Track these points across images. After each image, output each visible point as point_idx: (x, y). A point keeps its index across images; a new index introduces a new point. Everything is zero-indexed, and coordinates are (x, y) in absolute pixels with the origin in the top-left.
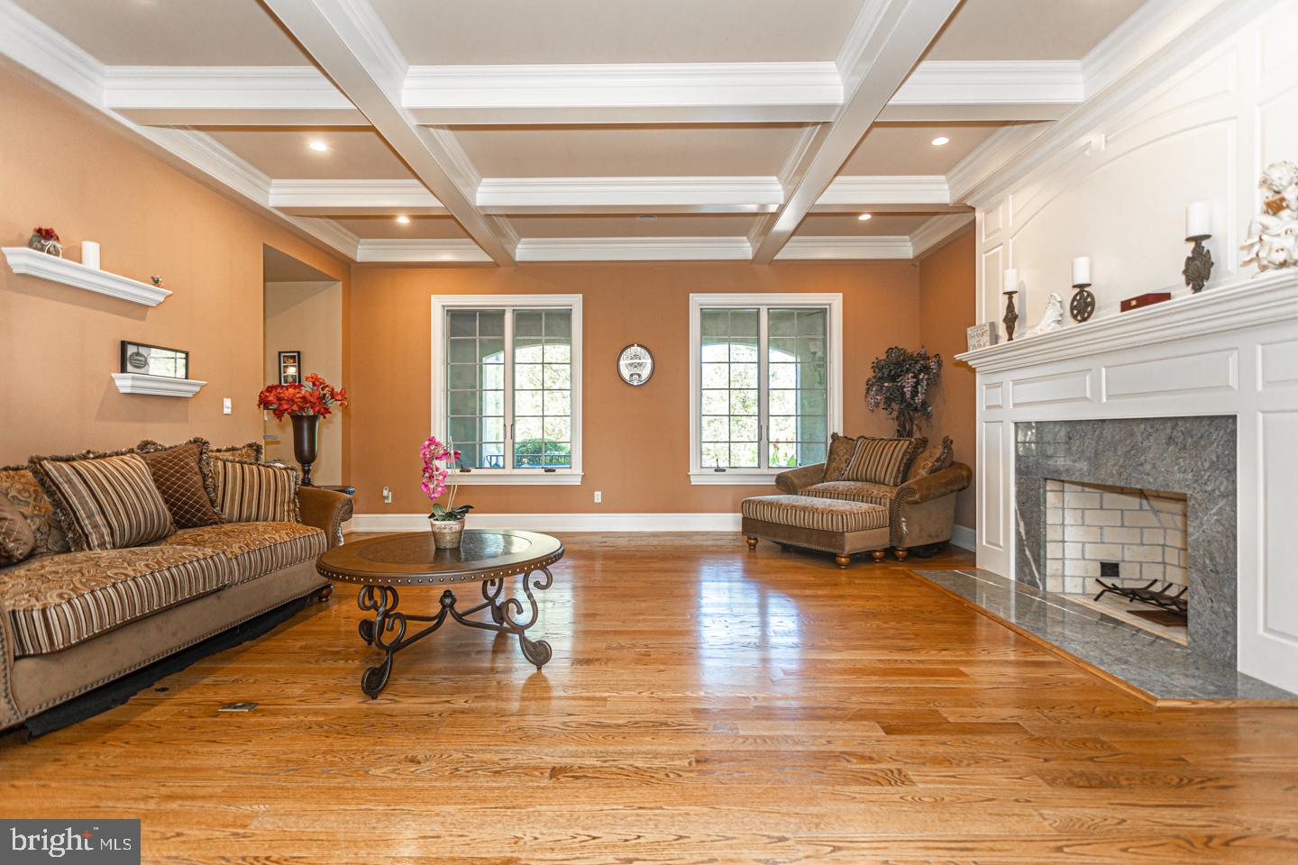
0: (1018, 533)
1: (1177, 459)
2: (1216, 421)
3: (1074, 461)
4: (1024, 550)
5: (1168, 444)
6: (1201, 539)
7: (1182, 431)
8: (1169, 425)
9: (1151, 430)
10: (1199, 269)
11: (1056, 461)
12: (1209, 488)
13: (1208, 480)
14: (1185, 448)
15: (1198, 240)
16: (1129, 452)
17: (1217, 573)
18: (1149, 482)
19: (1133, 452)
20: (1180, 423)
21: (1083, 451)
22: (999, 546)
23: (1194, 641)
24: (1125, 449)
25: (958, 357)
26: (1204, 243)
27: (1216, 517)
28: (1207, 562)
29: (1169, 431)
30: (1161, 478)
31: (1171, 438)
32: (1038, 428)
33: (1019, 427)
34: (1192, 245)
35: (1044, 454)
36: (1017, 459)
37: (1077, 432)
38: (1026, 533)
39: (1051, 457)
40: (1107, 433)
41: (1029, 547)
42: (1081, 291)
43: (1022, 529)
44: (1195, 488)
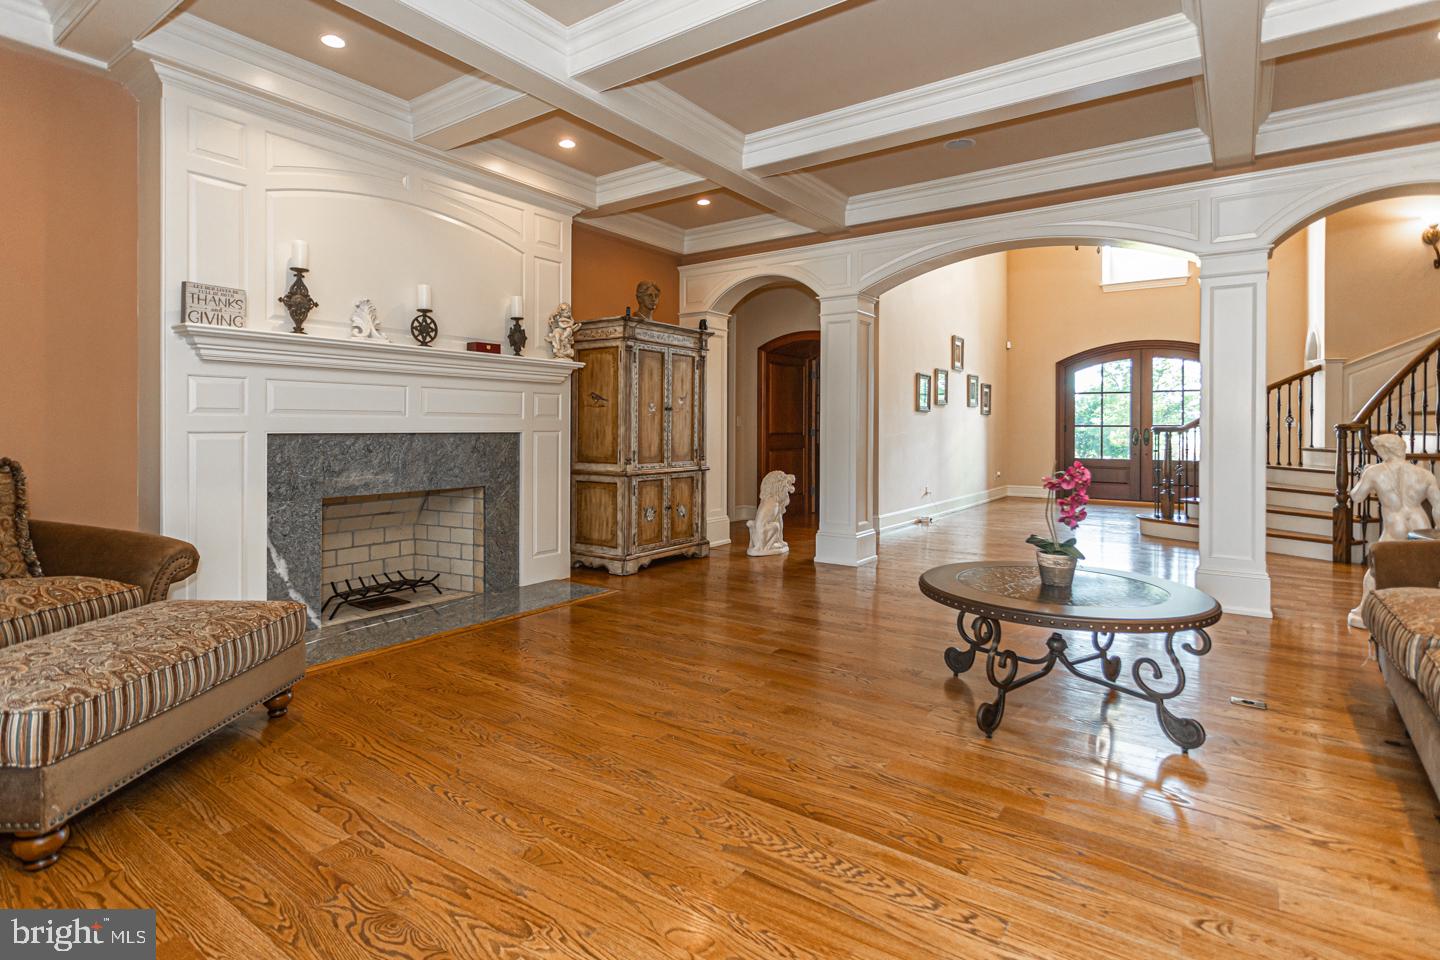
0: (272, 572)
1: (479, 463)
2: (506, 436)
3: (377, 474)
5: (473, 453)
7: (482, 443)
8: (473, 438)
9: (458, 442)
10: (517, 338)
11: (349, 477)
12: (500, 480)
13: (499, 474)
14: (485, 454)
15: (517, 319)
16: (440, 460)
17: (505, 533)
18: (458, 483)
19: (443, 460)
20: (482, 437)
21: (389, 463)
24: (435, 458)
26: (520, 322)
27: (504, 498)
29: (473, 443)
30: (467, 479)
31: (475, 448)
32: (318, 441)
33: (277, 442)
34: (514, 322)
35: (328, 471)
36: (271, 481)
37: (380, 444)
38: (290, 572)
39: (339, 473)
40: (417, 444)
41: (295, 587)
42: (425, 316)
43: (282, 569)
44: (492, 482)
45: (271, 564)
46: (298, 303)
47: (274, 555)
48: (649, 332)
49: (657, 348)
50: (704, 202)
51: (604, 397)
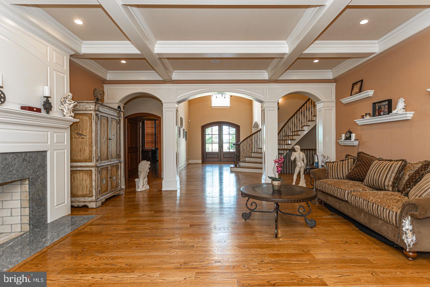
1: (27, 166)
2: (40, 153)
6: (35, 191)
7: (28, 156)
8: (23, 154)
9: (16, 157)
12: (38, 174)
13: (37, 171)
14: (30, 162)
15: (47, 97)
16: (5, 167)
17: (40, 199)
18: (15, 178)
20: (28, 154)
26: (49, 99)
27: (40, 182)
28: (37, 197)
29: (23, 157)
30: (20, 175)
31: (24, 159)
34: (46, 99)
44: (33, 175)
48: (103, 109)
49: (106, 115)
50: (123, 62)
51: (85, 134)
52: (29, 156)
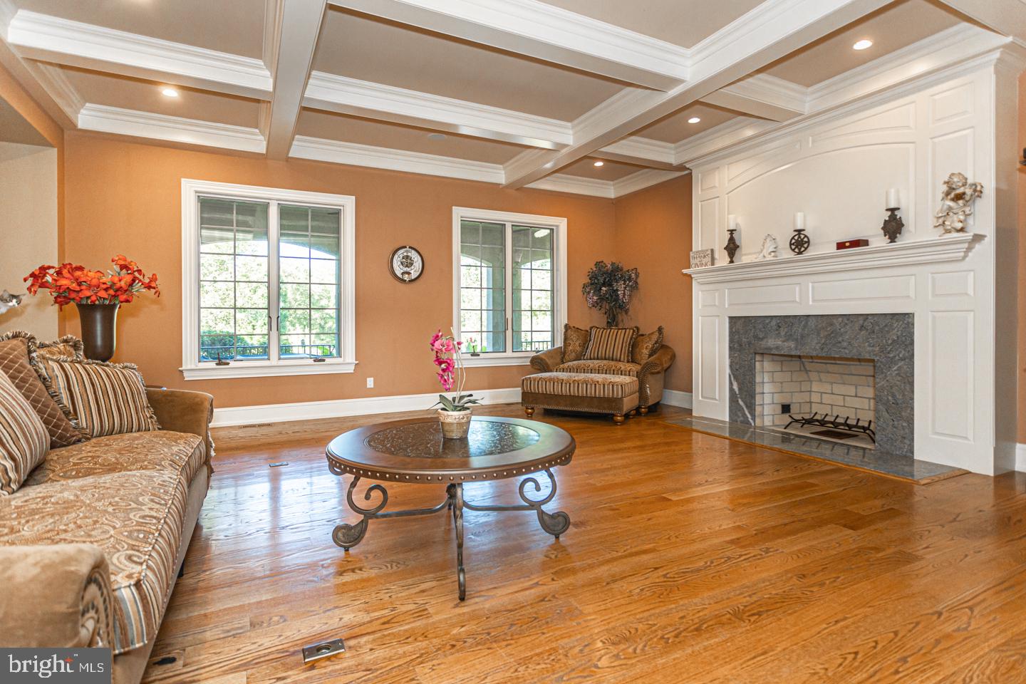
0: (731, 390)
1: (867, 339)
2: (896, 317)
3: (784, 342)
4: (738, 401)
5: (861, 330)
6: (885, 385)
8: (861, 318)
9: (846, 322)
10: (893, 227)
11: (767, 342)
12: (891, 355)
13: (891, 350)
14: (874, 332)
15: (893, 210)
16: (829, 335)
17: (897, 404)
18: (846, 353)
19: (832, 335)
20: (870, 317)
21: (791, 335)
22: (715, 399)
23: (880, 445)
24: (826, 333)
25: (685, 271)
26: (896, 213)
27: (896, 372)
28: (890, 398)
29: (861, 322)
30: (855, 351)
31: (863, 326)
32: (751, 321)
33: (733, 320)
34: (889, 213)
35: (756, 337)
36: (731, 341)
37: (786, 323)
38: (740, 389)
39: (762, 339)
40: (812, 323)
41: (741, 398)
42: (799, 234)
43: (735, 387)
44: (881, 356)
45: (731, 383)
46: (732, 248)
47: (732, 379)
52: (872, 321)
